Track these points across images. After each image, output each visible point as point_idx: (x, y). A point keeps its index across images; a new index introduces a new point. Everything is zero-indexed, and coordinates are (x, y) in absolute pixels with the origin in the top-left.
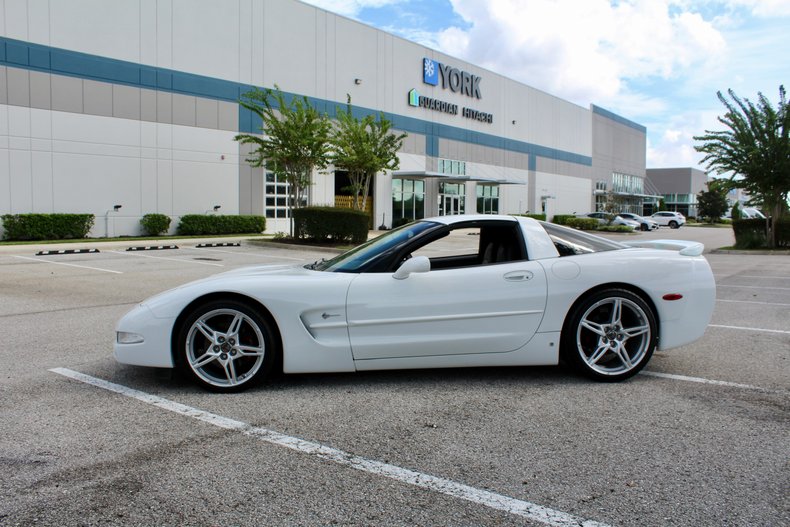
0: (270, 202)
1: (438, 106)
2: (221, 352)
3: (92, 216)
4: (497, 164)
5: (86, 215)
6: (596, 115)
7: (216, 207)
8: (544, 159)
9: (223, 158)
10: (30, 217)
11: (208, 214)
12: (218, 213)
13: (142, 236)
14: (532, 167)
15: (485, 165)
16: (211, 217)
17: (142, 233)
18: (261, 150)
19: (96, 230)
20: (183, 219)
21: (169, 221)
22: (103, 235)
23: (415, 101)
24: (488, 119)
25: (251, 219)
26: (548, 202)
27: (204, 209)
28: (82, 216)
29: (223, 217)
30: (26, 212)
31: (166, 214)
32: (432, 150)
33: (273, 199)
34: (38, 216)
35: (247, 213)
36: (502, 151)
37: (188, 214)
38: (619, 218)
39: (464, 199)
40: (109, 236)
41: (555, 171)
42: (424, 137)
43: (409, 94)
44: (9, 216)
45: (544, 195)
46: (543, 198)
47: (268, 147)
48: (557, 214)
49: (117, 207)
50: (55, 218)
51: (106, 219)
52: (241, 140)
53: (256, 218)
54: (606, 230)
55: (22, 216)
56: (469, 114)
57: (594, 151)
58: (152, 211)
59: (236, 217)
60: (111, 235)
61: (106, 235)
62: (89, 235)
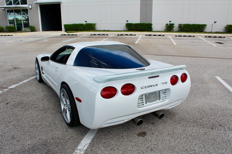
3: (206, 25)
10: (186, 25)
13: (225, 32)
17: (226, 31)
19: (207, 29)
22: (211, 31)
28: (203, 25)
30: (185, 23)
34: (188, 24)
49: (215, 22)
50: (193, 25)
51: (212, 26)
60: (213, 31)
61: (212, 31)
62: (205, 31)
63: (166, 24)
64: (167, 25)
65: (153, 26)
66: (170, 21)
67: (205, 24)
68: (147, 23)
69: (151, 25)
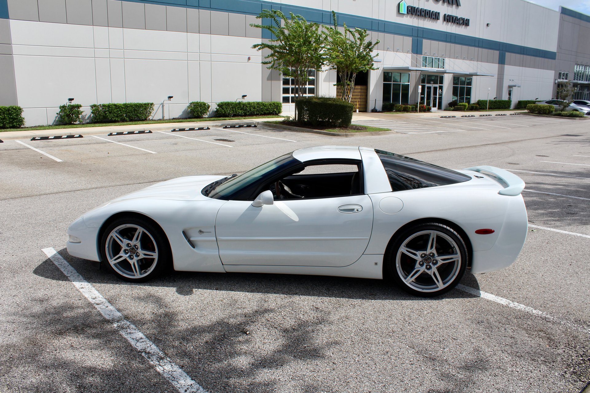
0: (286, 91)
1: (423, 14)
2: (129, 254)
3: (152, 104)
4: (471, 60)
5: (148, 104)
6: (564, 15)
7: (244, 96)
8: (513, 55)
9: (249, 59)
10: (109, 106)
11: (238, 101)
12: (245, 100)
13: (189, 118)
14: (502, 61)
15: (461, 61)
16: (240, 103)
17: (189, 116)
18: (272, 55)
19: (156, 114)
20: (218, 105)
21: (209, 107)
22: (161, 118)
23: (403, 10)
24: (465, 23)
25: (270, 105)
26: (515, 91)
27: (234, 97)
28: (145, 104)
29: (249, 103)
30: (107, 102)
31: (205, 102)
32: (417, 49)
33: (288, 89)
34: (115, 105)
35: (268, 100)
36: (476, 49)
37: (222, 101)
38: (573, 105)
39: (441, 88)
40: (165, 118)
41: (522, 64)
42: (410, 39)
43: (399, 4)
44: (95, 106)
45: (511, 84)
46: (510, 87)
47: (278, 52)
48: (522, 100)
49: (170, 97)
50: (126, 106)
51: (163, 106)
52: (257, 48)
53: (274, 104)
54: (560, 115)
55: (104, 106)
56: (449, 19)
57: (559, 47)
58: (197, 100)
59: (258, 103)
60: (166, 117)
61: (163, 117)
62: (151, 118)
63: (60, 107)
64: (63, 108)
65: (23, 115)
66: (71, 100)
67: (151, 102)
68: (7, 105)
69: (18, 111)
